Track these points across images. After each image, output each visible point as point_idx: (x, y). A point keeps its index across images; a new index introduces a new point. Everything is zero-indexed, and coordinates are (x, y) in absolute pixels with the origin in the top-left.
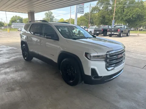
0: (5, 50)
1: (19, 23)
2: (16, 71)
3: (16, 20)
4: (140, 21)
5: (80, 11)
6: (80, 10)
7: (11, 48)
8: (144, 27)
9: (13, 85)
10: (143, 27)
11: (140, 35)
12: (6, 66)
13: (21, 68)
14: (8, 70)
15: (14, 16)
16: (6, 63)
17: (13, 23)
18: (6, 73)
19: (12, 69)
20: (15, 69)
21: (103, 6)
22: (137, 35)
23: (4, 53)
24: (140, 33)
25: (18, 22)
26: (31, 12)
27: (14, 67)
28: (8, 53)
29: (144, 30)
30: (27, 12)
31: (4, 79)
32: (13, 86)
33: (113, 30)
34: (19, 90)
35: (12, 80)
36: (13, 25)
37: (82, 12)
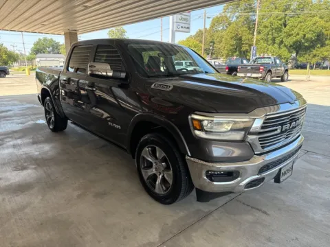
0: (16, 109)
1: (51, 55)
2: (34, 143)
3: (44, 48)
4: (322, 46)
5: (182, 27)
6: (182, 25)
7: (28, 105)
9: (25, 162)
12: (16, 135)
13: (43, 139)
14: (19, 141)
15: (40, 40)
16: (16, 132)
17: (39, 55)
18: (14, 146)
19: (26, 140)
20: (31, 140)
21: (237, 14)
22: (304, 78)
23: (15, 115)
25: (49, 52)
26: (70, 33)
27: (32, 137)
28: (23, 115)
30: (63, 33)
31: (11, 154)
32: (26, 164)
33: (249, 68)
34: (35, 168)
35: (24, 156)
36: (38, 60)
37: (187, 30)
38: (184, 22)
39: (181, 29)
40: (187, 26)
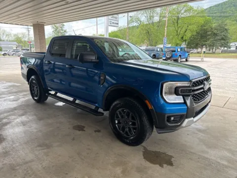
5: (113, 23)
6: (113, 21)
7: (10, 84)
8: (208, 49)
10: (206, 48)
11: (205, 59)
22: (200, 60)
24: (205, 57)
26: (39, 24)
29: (208, 52)
30: (32, 24)
37: (117, 25)
38: (114, 19)
39: (112, 24)
40: (116, 22)
